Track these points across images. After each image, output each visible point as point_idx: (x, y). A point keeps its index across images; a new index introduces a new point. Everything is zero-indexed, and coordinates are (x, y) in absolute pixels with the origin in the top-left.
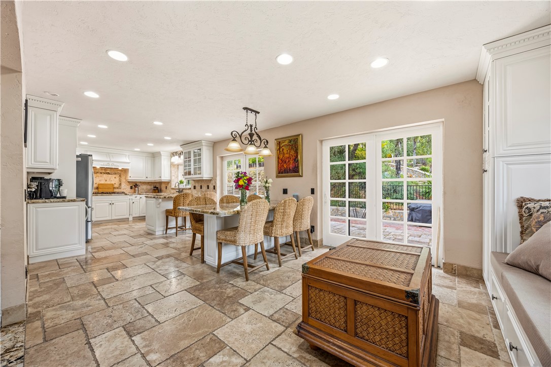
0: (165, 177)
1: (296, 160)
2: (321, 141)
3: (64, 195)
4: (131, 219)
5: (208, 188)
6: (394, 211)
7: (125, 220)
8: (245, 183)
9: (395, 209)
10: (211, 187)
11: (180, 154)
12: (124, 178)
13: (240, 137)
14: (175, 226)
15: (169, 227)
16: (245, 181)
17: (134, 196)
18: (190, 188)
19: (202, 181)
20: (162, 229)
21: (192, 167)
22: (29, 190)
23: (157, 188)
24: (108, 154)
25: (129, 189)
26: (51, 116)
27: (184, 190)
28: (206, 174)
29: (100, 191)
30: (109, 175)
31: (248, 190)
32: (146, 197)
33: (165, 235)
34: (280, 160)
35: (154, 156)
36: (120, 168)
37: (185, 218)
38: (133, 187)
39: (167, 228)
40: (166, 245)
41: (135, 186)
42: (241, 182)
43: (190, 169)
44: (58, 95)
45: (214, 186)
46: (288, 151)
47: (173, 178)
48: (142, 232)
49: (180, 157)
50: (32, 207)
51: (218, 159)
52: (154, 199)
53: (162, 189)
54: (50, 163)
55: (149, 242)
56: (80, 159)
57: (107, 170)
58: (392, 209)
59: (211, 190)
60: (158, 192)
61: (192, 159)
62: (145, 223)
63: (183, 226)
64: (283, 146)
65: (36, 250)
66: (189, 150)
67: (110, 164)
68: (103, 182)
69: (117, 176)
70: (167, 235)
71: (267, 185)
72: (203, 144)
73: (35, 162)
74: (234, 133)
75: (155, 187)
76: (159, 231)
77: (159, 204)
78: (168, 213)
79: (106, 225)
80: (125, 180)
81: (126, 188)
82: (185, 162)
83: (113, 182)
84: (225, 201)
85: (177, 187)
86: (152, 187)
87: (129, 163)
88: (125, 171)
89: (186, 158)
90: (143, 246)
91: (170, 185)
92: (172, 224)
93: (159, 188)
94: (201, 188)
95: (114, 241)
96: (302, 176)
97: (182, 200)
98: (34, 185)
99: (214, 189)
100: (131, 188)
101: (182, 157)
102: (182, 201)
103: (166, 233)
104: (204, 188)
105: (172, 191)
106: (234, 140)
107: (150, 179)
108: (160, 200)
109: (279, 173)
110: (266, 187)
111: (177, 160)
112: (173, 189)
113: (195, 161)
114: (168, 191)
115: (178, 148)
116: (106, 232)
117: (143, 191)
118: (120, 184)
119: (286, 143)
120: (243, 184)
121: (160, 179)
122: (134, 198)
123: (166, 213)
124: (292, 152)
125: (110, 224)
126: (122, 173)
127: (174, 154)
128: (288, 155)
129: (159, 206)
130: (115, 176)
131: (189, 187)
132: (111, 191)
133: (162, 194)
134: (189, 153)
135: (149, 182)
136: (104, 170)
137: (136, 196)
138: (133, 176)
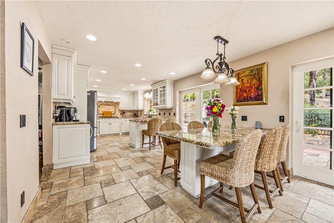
0: (140, 108)
1: (259, 87)
2: (293, 67)
3: (78, 119)
4: (121, 134)
5: (170, 115)
6: (322, 136)
7: (117, 135)
8: (219, 110)
9: (323, 135)
10: (172, 114)
11: (150, 91)
12: (117, 108)
13: (213, 64)
14: (149, 142)
15: (144, 143)
16: (219, 108)
17: (123, 119)
18: (157, 115)
19: (166, 109)
20: (140, 144)
21: (159, 100)
22: (54, 115)
23: (136, 114)
24: (108, 93)
25: (120, 115)
26: (68, 60)
27: (152, 116)
28: (169, 105)
29: (105, 116)
30: (109, 106)
31: (221, 117)
32: (130, 120)
33: (142, 149)
34: (238, 90)
35: (134, 94)
36: (115, 102)
37: (155, 137)
38: (122, 113)
39: (143, 144)
40: (143, 159)
41: (123, 113)
42: (215, 110)
43: (157, 101)
44: (71, 42)
45: (174, 113)
46: (249, 80)
47: (145, 108)
48: (127, 145)
49: (150, 93)
50: (55, 128)
51: (178, 93)
52: (135, 122)
53: (139, 115)
54: (68, 95)
55: (132, 155)
56: (89, 94)
57: (108, 103)
58: (319, 134)
59: (172, 116)
60: (136, 117)
61: (159, 93)
62: (129, 138)
63: (153, 142)
64: (242, 77)
65: (58, 159)
66: (156, 88)
67: (110, 99)
68: (106, 110)
69: (113, 107)
70: (143, 149)
71: (234, 112)
72: (167, 82)
73: (58, 95)
74: (208, 61)
75: (134, 114)
76: (138, 146)
77: (138, 126)
78: (144, 133)
79: (107, 138)
80: (117, 109)
81: (118, 114)
82: (154, 96)
83: (111, 111)
84: (192, 126)
85: (148, 114)
86: (133, 114)
87: (120, 98)
88: (118, 103)
89: (155, 94)
90: (127, 158)
91: (143, 112)
92: (147, 140)
93: (137, 114)
94: (164, 115)
95: (109, 152)
96: (266, 104)
97: (154, 123)
98: (58, 111)
99: (174, 115)
100: (121, 114)
101: (152, 93)
102: (154, 125)
103: (142, 147)
104: (167, 115)
105: (145, 117)
106: (208, 68)
107: (132, 109)
108: (139, 123)
109: (238, 101)
110: (232, 115)
111: (149, 96)
112: (145, 115)
113: (161, 95)
114: (142, 116)
115: (149, 87)
116: (106, 143)
117: (128, 116)
118: (115, 112)
119: (247, 73)
120: (218, 111)
121: (137, 108)
122: (123, 121)
123: (142, 132)
124: (255, 81)
125: (109, 137)
126: (116, 105)
127: (146, 92)
128: (249, 85)
129: (138, 127)
130: (112, 106)
131: (155, 114)
132: (110, 116)
133: (139, 118)
134: (157, 90)
135: (131, 111)
136: (107, 103)
137: (124, 119)
138: (122, 107)
